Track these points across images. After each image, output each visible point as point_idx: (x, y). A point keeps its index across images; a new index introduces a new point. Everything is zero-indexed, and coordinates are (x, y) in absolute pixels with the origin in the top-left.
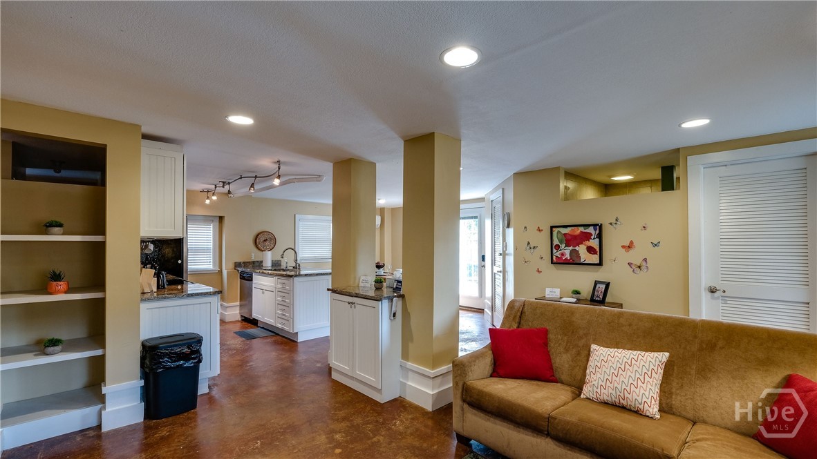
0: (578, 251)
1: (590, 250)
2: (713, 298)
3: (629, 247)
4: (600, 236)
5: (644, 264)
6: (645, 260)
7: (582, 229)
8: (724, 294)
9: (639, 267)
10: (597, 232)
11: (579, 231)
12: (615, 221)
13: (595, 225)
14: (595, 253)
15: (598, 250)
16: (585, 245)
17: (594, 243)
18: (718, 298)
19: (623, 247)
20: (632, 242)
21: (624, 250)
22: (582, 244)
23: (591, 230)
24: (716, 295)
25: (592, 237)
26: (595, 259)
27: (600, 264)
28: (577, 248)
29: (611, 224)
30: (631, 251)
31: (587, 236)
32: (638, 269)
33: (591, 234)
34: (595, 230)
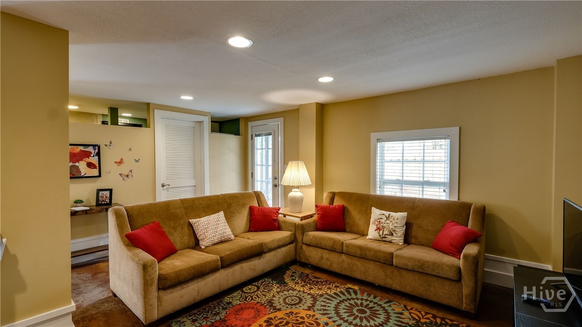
0: (77, 167)
1: (90, 165)
2: (164, 190)
3: (120, 162)
4: (98, 154)
5: (130, 173)
6: (131, 171)
7: (82, 148)
8: (169, 187)
9: (127, 176)
10: (97, 151)
11: (78, 150)
12: (109, 144)
13: (94, 146)
14: (95, 167)
15: (97, 165)
16: (85, 161)
17: (94, 160)
18: (165, 189)
19: (116, 162)
20: (122, 159)
21: (116, 165)
22: (82, 160)
23: (90, 149)
24: (165, 187)
25: (92, 155)
26: (95, 172)
27: (100, 176)
28: (77, 164)
29: (106, 145)
30: (122, 165)
31: (88, 154)
32: (126, 178)
33: (91, 153)
34: (95, 149)
